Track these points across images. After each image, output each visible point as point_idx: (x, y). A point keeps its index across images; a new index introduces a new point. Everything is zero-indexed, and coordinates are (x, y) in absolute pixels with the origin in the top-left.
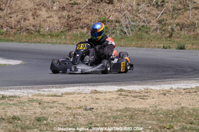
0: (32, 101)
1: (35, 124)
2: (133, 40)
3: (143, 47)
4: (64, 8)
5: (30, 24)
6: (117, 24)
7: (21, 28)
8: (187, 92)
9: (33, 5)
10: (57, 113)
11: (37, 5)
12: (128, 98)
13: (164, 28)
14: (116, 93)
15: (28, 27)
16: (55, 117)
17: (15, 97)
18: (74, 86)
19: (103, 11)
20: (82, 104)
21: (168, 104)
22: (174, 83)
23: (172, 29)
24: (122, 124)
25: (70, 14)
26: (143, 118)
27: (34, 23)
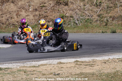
2: (82, 28)
3: (89, 33)
4: (37, 9)
5: (15, 21)
7: (9, 24)
8: (119, 61)
9: (16, 8)
11: (19, 8)
12: (81, 66)
13: (102, 20)
14: (74, 63)
15: (13, 22)
19: (62, 10)
21: (108, 69)
22: (111, 55)
25: (40, 13)
26: (92, 79)
27: (18, 20)
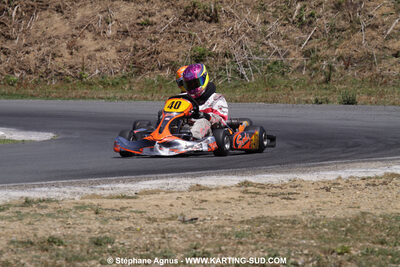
0: (81, 207)
1: (91, 251)
2: (256, 89)
3: (277, 102)
4: (127, 32)
5: (65, 64)
6: (227, 61)
7: (48, 71)
8: (368, 185)
9: (68, 28)
10: (130, 229)
11: (77, 28)
12: (259, 198)
13: (315, 65)
14: (237, 189)
15: (60, 69)
16: (128, 237)
17: (49, 201)
18: (157, 178)
19: (200, 36)
20: (176, 211)
21: (336, 208)
22: (343, 169)
23: (331, 68)
24: (253, 247)
25: (137, 42)
26: (291, 234)
27: (72, 62)
